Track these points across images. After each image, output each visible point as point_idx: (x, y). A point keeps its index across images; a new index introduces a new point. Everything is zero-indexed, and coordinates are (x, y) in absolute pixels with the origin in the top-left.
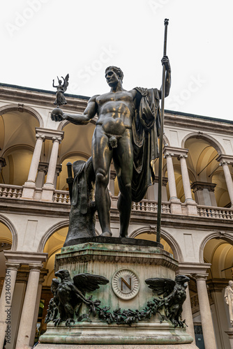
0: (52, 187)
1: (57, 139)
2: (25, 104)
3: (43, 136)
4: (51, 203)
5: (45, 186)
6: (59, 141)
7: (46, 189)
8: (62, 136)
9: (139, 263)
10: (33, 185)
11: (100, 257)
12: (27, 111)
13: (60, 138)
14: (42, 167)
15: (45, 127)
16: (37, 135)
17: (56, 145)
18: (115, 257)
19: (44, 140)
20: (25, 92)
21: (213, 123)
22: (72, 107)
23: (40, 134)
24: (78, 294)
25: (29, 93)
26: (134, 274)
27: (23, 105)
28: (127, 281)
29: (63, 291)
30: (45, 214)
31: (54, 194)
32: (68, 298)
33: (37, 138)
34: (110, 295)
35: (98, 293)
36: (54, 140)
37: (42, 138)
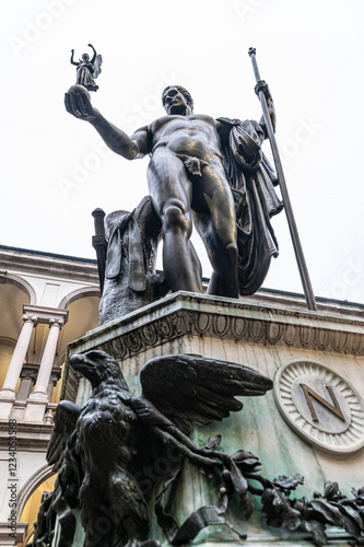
0: (44, 398)
1: (56, 321)
2: (9, 271)
3: (35, 317)
4: (41, 426)
5: (33, 397)
6: (60, 324)
7: (33, 403)
8: (65, 317)
9: (337, 350)
10: (11, 395)
11: (222, 320)
12: (12, 281)
13: (61, 320)
14: (29, 372)
15: (38, 305)
16: (25, 316)
17: (54, 332)
18: (267, 323)
19: (36, 323)
20: (11, 254)
21: (285, 298)
22: (82, 276)
23: (30, 314)
24: (165, 428)
25: (17, 255)
26: (335, 376)
27: (6, 273)
28: (324, 395)
29: (103, 420)
30: (28, 446)
31: (47, 410)
32: (125, 449)
33: (25, 320)
34: (280, 439)
35: (238, 430)
36: (51, 324)
37: (33, 321)
